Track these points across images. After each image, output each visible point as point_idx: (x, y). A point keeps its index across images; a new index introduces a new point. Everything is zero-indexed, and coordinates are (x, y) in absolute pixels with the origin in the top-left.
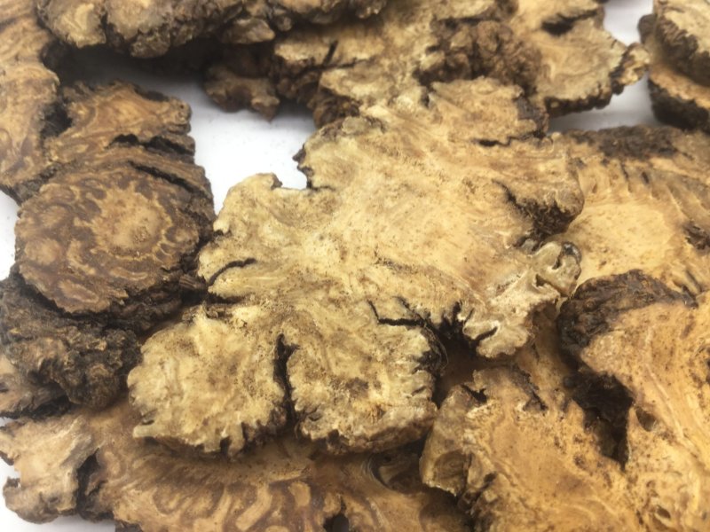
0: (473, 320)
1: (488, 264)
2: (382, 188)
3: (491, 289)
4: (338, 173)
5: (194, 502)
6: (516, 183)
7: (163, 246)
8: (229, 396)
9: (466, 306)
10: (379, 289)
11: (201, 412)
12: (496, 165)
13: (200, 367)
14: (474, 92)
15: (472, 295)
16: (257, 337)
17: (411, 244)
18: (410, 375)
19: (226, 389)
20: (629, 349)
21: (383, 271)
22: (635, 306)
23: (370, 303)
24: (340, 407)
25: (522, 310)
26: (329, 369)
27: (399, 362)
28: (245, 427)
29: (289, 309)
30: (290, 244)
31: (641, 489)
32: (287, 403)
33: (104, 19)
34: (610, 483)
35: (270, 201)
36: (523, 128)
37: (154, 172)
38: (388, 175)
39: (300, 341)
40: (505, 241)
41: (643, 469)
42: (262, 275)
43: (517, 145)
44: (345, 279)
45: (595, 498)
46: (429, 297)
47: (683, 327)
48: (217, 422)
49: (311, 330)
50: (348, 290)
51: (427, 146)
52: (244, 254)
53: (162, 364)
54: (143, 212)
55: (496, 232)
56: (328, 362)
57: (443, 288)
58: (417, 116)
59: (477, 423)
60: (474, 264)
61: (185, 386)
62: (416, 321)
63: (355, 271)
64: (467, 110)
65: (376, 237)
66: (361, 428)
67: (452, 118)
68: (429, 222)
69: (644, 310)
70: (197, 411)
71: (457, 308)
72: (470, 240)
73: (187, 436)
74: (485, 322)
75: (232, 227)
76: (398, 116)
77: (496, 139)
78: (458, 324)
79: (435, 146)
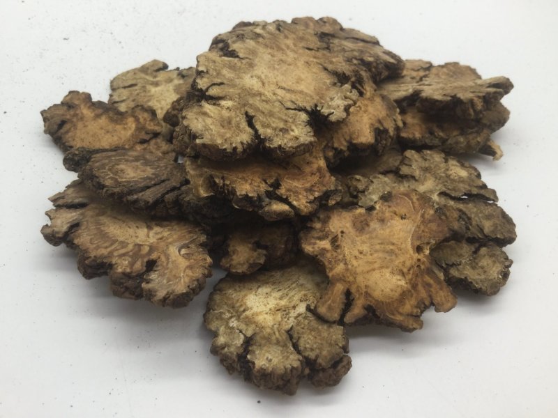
0: (324, 109)
1: (324, 91)
2: (272, 60)
4: (250, 53)
6: (326, 64)
8: (232, 132)
9: (319, 105)
10: (282, 98)
12: (316, 57)
13: (215, 121)
15: (321, 101)
16: (235, 112)
17: (291, 82)
18: (304, 127)
19: (229, 129)
21: (282, 91)
23: (281, 102)
24: (279, 137)
25: (342, 106)
26: (271, 124)
27: (299, 123)
29: (246, 102)
30: (238, 78)
32: (257, 136)
36: (322, 45)
39: (255, 114)
40: (328, 83)
42: (229, 89)
43: (322, 51)
46: (304, 101)
48: (230, 140)
50: (269, 97)
51: (285, 47)
52: (218, 80)
53: (196, 119)
55: (324, 80)
56: (269, 122)
57: (308, 98)
58: (277, 35)
60: (319, 91)
61: (212, 127)
62: (301, 109)
63: (270, 91)
64: (298, 36)
65: (275, 78)
66: (290, 144)
67: (292, 38)
68: (296, 75)
70: (221, 136)
71: (316, 106)
72: (314, 82)
73: (219, 144)
74: (329, 110)
75: (208, 70)
76: (268, 34)
77: (313, 48)
78: (318, 111)
79: (288, 47)
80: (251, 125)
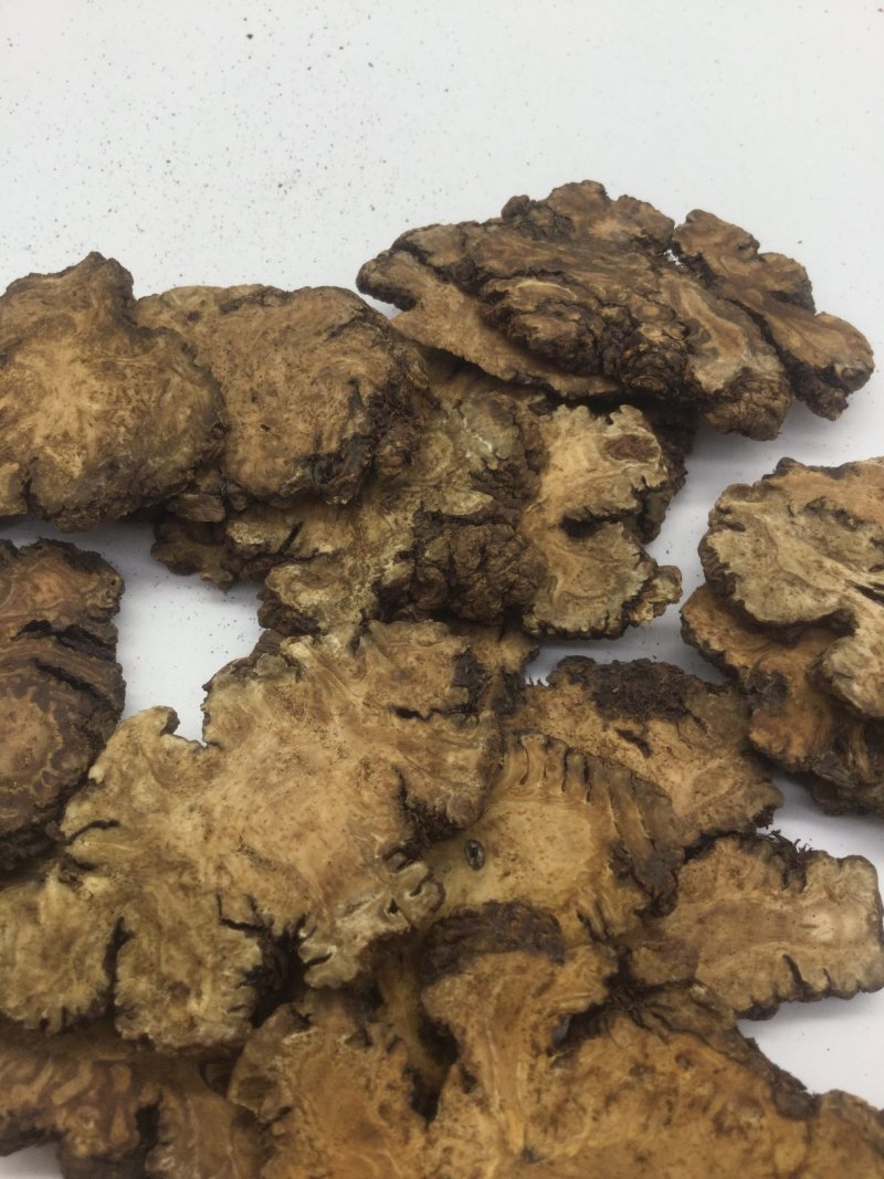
0: (312, 939)
1: (350, 875)
2: (272, 756)
3: (342, 906)
4: (233, 728)
6: (416, 775)
7: (46, 775)
8: (56, 976)
9: (312, 920)
10: (233, 883)
11: (28, 988)
12: (405, 746)
13: (37, 938)
14: (413, 642)
15: (321, 910)
16: (99, 915)
17: (280, 834)
18: (233, 990)
19: (55, 968)
20: (472, 999)
21: (242, 860)
22: (494, 950)
23: (219, 898)
24: (157, 1011)
25: (364, 938)
26: (159, 965)
27: (227, 973)
28: (65, 1011)
29: (137, 889)
30: (158, 811)
31: (436, 1153)
32: (109, 994)
33: (27, 486)
34: (407, 1139)
35: (154, 751)
36: (452, 697)
37: (60, 675)
38: (283, 741)
39: (138, 929)
40: (377, 847)
41: (445, 1132)
42: (121, 842)
43: (439, 722)
44: (202, 864)
45: (387, 1153)
46: (279, 902)
47: (539, 984)
48: (40, 1001)
49: (150, 917)
50: (202, 878)
51: (337, 708)
52: (110, 813)
54: (34, 729)
55: (372, 834)
56: (159, 959)
57: (295, 894)
58: (339, 665)
59: (291, 1050)
60: (336, 871)
61: (19, 957)
62: (257, 929)
63: (215, 857)
64: (397, 666)
65: (247, 818)
66: (170, 1036)
67: (378, 673)
68: (308, 809)
69: (502, 957)
70: (25, 986)
71: (301, 923)
72: (343, 840)
73: (9, 1010)
74: (323, 945)
75: (107, 776)
76: (319, 661)
77: (418, 709)
78: (298, 941)
79: (347, 708)
80: (111, 963)
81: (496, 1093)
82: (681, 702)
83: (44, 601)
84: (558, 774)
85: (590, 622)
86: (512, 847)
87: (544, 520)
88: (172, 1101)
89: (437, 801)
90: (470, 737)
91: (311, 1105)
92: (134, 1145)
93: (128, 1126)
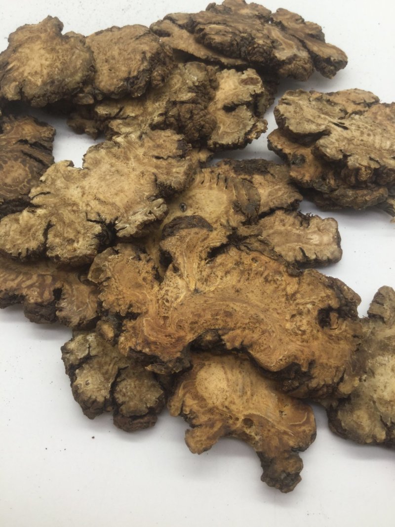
0: (120, 223)
1: (135, 204)
2: (108, 171)
3: (131, 213)
4: (94, 163)
5: (9, 276)
6: (161, 175)
7: (24, 186)
8: (25, 239)
9: (119, 219)
10: (92, 209)
11: (14, 242)
12: (157, 167)
13: (18, 228)
14: (162, 136)
15: (124, 215)
16: (42, 220)
17: (110, 194)
18: (91, 240)
19: (25, 236)
20: (179, 243)
21: (95, 202)
22: (187, 228)
23: (86, 213)
24: (62, 247)
25: (139, 222)
26: (64, 234)
27: (88, 235)
28: (28, 249)
29: (56, 212)
30: (65, 188)
31: (163, 292)
32: (45, 244)
33: (21, 89)
34: (152, 287)
35: (64, 171)
36: (176, 153)
37: (31, 156)
38: (112, 166)
39: (56, 224)
40: (145, 196)
41: (166, 285)
42: (51, 198)
43: (170, 160)
44: (81, 203)
45: (145, 292)
46: (108, 214)
47: (203, 238)
48: (19, 247)
49: (61, 220)
50: (80, 207)
51: (133, 156)
52: (48, 190)
53: (6, 225)
54: (21, 171)
55: (144, 193)
56: (64, 232)
57: (115, 211)
58: (134, 143)
59: (111, 260)
60: (130, 204)
61: (11, 233)
63: (85, 201)
64: (156, 143)
65: (98, 189)
66: (66, 255)
67: (148, 146)
68: (120, 186)
69: (190, 230)
70: (13, 242)
71: (116, 219)
72: (133, 194)
73: (7, 249)
74: (124, 225)
75: (47, 179)
76: (127, 142)
77: (163, 156)
78: (115, 224)
79: (136, 156)
80: (45, 234)
81: (186, 272)
82: (266, 169)
83: (26, 134)
84: (215, 180)
85: (232, 141)
86: (197, 204)
87: (216, 107)
88: (67, 287)
89: (168, 182)
90: (182, 164)
91: (118, 277)
92: (52, 300)
93: (50, 294)
